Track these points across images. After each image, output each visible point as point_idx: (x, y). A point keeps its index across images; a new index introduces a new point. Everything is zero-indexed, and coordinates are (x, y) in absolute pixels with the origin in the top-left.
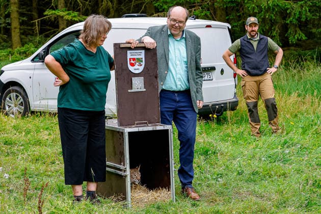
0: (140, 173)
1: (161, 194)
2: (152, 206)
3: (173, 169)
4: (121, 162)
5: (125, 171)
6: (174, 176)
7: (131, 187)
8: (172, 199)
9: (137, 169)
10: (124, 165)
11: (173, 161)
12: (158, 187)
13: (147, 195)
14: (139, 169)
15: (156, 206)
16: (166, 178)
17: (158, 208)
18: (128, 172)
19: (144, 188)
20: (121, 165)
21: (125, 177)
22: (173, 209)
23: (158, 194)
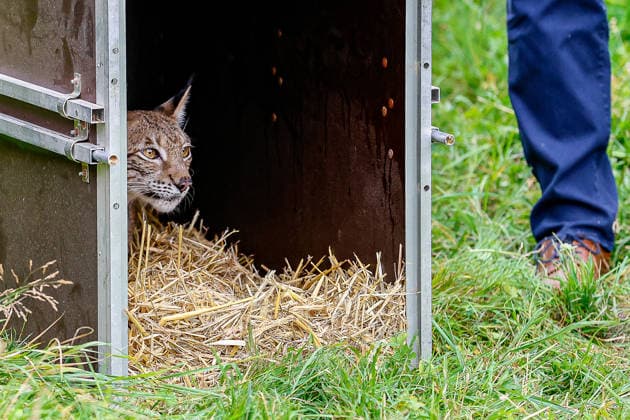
0: (185, 141)
1: (332, 299)
2: (269, 376)
3: (427, 131)
4: (68, 73)
5: (93, 133)
6: (426, 180)
7: (134, 238)
8: (408, 335)
9: (170, 113)
10: (89, 92)
11: (426, 74)
12: (320, 253)
13: (237, 304)
14: (180, 112)
15: (296, 381)
16: (373, 192)
17: (313, 394)
18: (114, 143)
19: (217, 252)
20: (70, 89)
21: (93, 169)
22: (415, 404)
23: (316, 301)
